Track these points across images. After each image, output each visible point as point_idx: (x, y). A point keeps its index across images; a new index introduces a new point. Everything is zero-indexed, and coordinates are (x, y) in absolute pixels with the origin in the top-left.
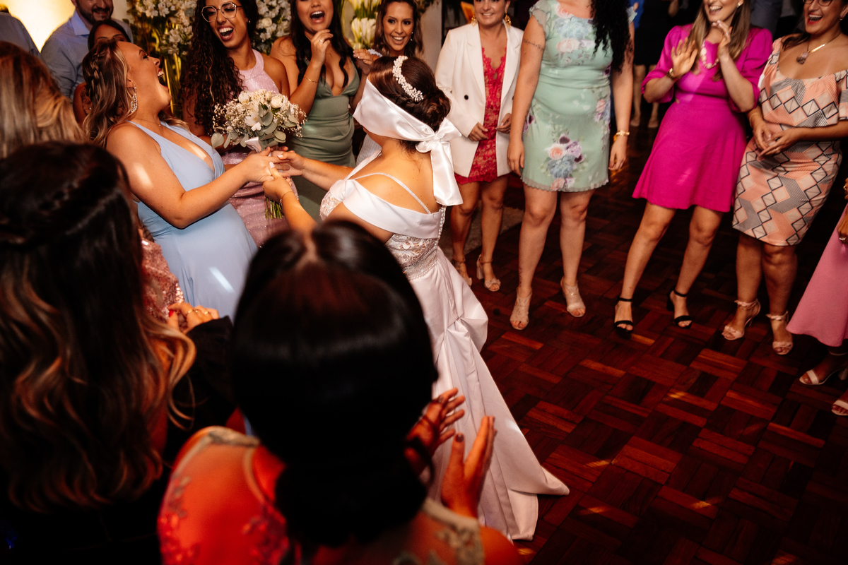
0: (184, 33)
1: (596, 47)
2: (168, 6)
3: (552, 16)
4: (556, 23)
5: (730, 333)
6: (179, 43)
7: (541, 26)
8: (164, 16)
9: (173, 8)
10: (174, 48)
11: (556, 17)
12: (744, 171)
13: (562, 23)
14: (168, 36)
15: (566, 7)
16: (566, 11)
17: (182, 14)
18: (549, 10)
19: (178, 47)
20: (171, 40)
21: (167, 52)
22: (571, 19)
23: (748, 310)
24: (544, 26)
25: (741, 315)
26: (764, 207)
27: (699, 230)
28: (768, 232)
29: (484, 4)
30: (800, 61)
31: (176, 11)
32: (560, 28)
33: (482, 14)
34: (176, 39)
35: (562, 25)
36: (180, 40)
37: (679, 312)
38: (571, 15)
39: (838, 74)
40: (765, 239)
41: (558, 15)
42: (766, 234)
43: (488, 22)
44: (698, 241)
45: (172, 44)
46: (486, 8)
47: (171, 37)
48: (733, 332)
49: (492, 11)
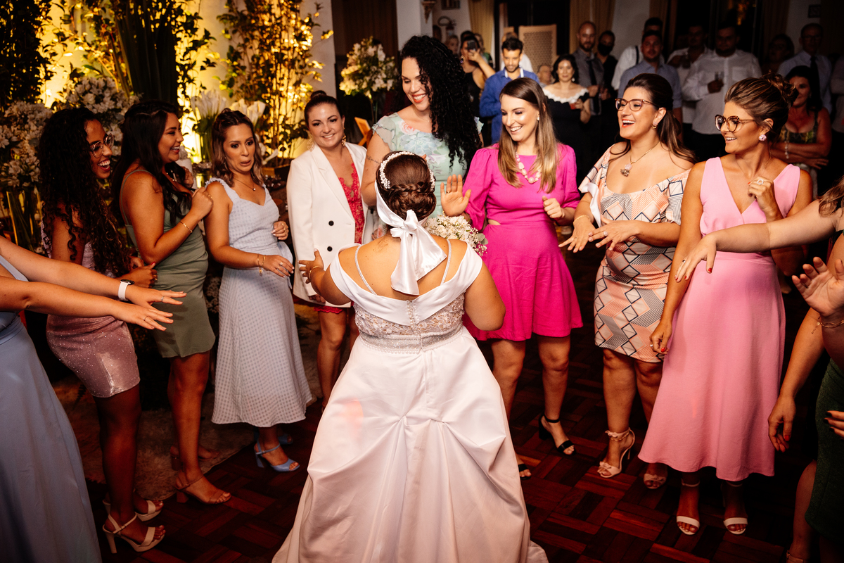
0: (26, 164)
1: (451, 161)
2: (8, 137)
3: (397, 134)
4: (402, 140)
5: (606, 470)
6: (19, 174)
7: (386, 144)
8: (4, 147)
9: (14, 139)
10: (14, 180)
11: (401, 133)
12: (600, 285)
13: (408, 140)
14: (8, 168)
15: (411, 123)
16: (411, 128)
17: (26, 144)
18: (393, 127)
19: (18, 178)
20: (11, 171)
21: (7, 184)
22: (417, 135)
23: (619, 441)
24: (389, 144)
25: (614, 448)
26: (627, 323)
27: (554, 359)
28: (637, 348)
29: (324, 127)
30: (625, 173)
31: (20, 141)
32: (406, 145)
33: (323, 137)
34: (16, 171)
35: (409, 142)
36: (20, 170)
37: (560, 440)
38: (417, 131)
39: (660, 184)
40: (636, 356)
41: (403, 132)
42: (636, 351)
43: (331, 143)
44: (557, 370)
45: (11, 175)
46: (327, 131)
47: (10, 168)
48: (610, 468)
49: (333, 132)
